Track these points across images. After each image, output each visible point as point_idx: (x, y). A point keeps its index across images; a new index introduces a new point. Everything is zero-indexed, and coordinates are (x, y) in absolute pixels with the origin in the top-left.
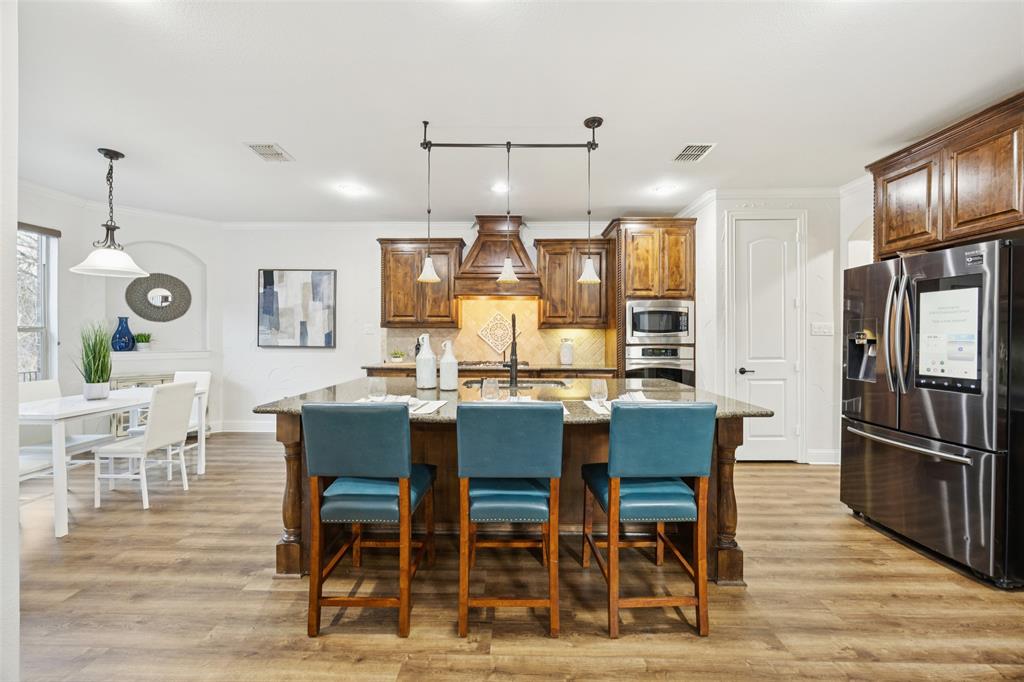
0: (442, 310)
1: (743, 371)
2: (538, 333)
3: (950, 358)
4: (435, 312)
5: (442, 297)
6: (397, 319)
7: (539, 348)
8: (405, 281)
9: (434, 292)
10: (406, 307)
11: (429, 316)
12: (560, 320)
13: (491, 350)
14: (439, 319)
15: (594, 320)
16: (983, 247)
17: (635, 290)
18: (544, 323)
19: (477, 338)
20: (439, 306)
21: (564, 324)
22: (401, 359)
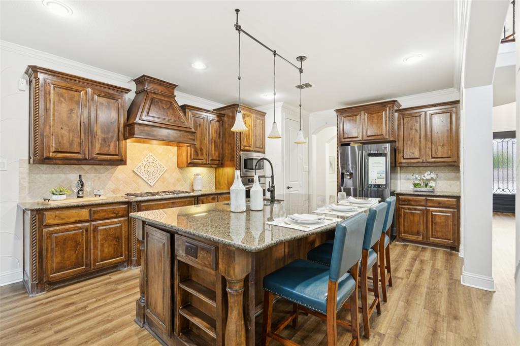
0: (112, 149)
1: (288, 188)
2: (177, 170)
3: (378, 178)
4: (105, 150)
5: (112, 137)
6: (59, 155)
7: (178, 180)
8: (70, 118)
9: (103, 132)
10: (71, 143)
11: (98, 154)
12: (200, 162)
13: (144, 183)
14: (109, 157)
15: (217, 162)
16: (387, 144)
17: (245, 146)
18: (190, 163)
19: (133, 174)
20: (109, 145)
21: (202, 164)
22: (64, 197)
